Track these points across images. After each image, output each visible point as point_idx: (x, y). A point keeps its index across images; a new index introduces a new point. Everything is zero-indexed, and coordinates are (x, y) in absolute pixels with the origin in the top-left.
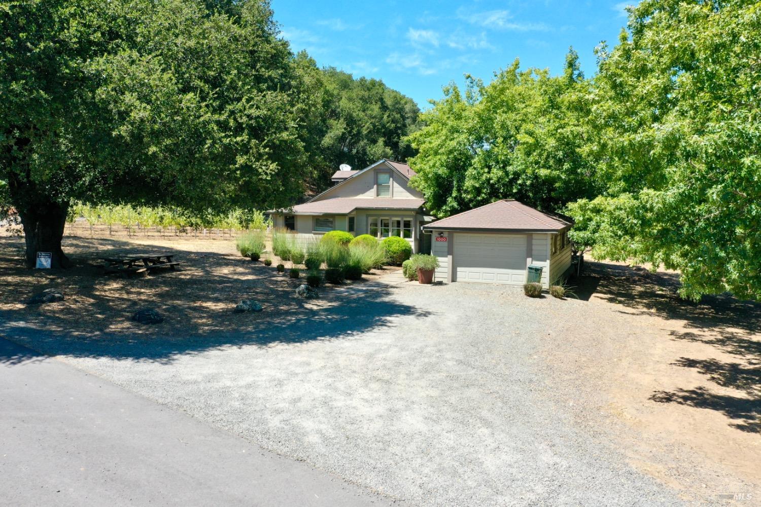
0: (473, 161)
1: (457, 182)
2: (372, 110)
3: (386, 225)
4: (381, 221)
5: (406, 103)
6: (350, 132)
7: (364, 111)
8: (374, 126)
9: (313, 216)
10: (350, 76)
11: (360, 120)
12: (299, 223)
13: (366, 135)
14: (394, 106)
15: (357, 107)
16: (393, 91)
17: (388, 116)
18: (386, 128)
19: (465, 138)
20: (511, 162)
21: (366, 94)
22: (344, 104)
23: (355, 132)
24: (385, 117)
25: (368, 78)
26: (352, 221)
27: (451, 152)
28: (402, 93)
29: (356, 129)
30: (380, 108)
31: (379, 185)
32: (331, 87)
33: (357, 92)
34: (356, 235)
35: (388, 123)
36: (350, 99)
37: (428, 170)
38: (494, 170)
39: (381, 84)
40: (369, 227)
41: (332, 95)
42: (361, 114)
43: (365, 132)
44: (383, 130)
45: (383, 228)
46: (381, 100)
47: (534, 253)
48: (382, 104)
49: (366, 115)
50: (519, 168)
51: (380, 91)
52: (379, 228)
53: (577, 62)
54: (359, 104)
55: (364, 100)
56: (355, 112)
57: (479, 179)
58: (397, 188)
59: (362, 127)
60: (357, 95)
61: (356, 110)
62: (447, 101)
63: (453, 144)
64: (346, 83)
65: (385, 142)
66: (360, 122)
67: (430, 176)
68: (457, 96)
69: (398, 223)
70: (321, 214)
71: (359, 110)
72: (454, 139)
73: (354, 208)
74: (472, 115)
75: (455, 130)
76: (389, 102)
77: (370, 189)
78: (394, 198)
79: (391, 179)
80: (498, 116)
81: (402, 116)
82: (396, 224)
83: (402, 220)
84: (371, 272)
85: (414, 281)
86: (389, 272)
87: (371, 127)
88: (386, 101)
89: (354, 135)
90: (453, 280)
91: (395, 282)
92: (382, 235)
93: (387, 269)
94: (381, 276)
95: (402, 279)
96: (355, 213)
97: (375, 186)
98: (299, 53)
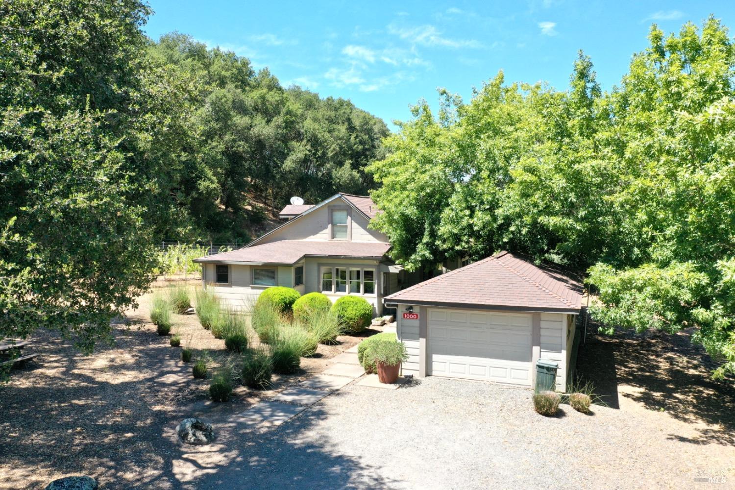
0: (450, 201)
1: (430, 224)
2: (339, 130)
3: (343, 276)
4: (337, 270)
5: (375, 124)
6: (314, 154)
7: (330, 132)
8: (341, 148)
9: (251, 266)
10: (316, 96)
11: (326, 141)
12: (233, 275)
13: (332, 157)
14: (362, 126)
15: (323, 128)
16: (362, 112)
17: (356, 137)
18: (353, 150)
19: (440, 170)
20: (500, 203)
21: (333, 114)
22: (308, 125)
23: (319, 153)
24: (352, 138)
25: (336, 97)
26: (299, 272)
27: (422, 188)
28: (372, 113)
29: (320, 152)
30: (347, 129)
31: (334, 225)
32: (295, 106)
33: (322, 113)
34: (306, 292)
35: (355, 144)
36: (315, 120)
37: (393, 209)
38: (478, 214)
39: (349, 104)
40: (322, 279)
41: (295, 116)
42: (327, 136)
43: (330, 154)
44: (350, 152)
45: (339, 279)
46: (349, 120)
47: (543, 340)
48: (349, 124)
49: (332, 136)
50: (511, 211)
51: (348, 111)
52: (334, 280)
53: (591, 71)
54: (325, 124)
55: (331, 121)
56: (321, 133)
57: (458, 222)
58: (357, 229)
59: (327, 149)
60: (323, 116)
61: (321, 131)
62: (417, 124)
63: (426, 177)
64: (311, 103)
65: (352, 164)
66: (326, 144)
67: (396, 217)
68: (428, 116)
69: (358, 272)
70: (260, 264)
71: (324, 131)
72: (425, 171)
73: (302, 256)
74: (448, 142)
75: (426, 160)
76: (357, 123)
77: (324, 229)
78: (353, 241)
79: (349, 218)
80: (482, 143)
81: (370, 137)
82: (354, 275)
83: (362, 270)
84: (316, 352)
85: (372, 375)
86: (342, 350)
87: (338, 149)
88: (353, 121)
89: (319, 157)
90: (428, 374)
91: (345, 378)
92: (338, 290)
93: (340, 343)
94: (329, 360)
95: (357, 367)
96: (303, 261)
97: (330, 226)
98: (260, 71)
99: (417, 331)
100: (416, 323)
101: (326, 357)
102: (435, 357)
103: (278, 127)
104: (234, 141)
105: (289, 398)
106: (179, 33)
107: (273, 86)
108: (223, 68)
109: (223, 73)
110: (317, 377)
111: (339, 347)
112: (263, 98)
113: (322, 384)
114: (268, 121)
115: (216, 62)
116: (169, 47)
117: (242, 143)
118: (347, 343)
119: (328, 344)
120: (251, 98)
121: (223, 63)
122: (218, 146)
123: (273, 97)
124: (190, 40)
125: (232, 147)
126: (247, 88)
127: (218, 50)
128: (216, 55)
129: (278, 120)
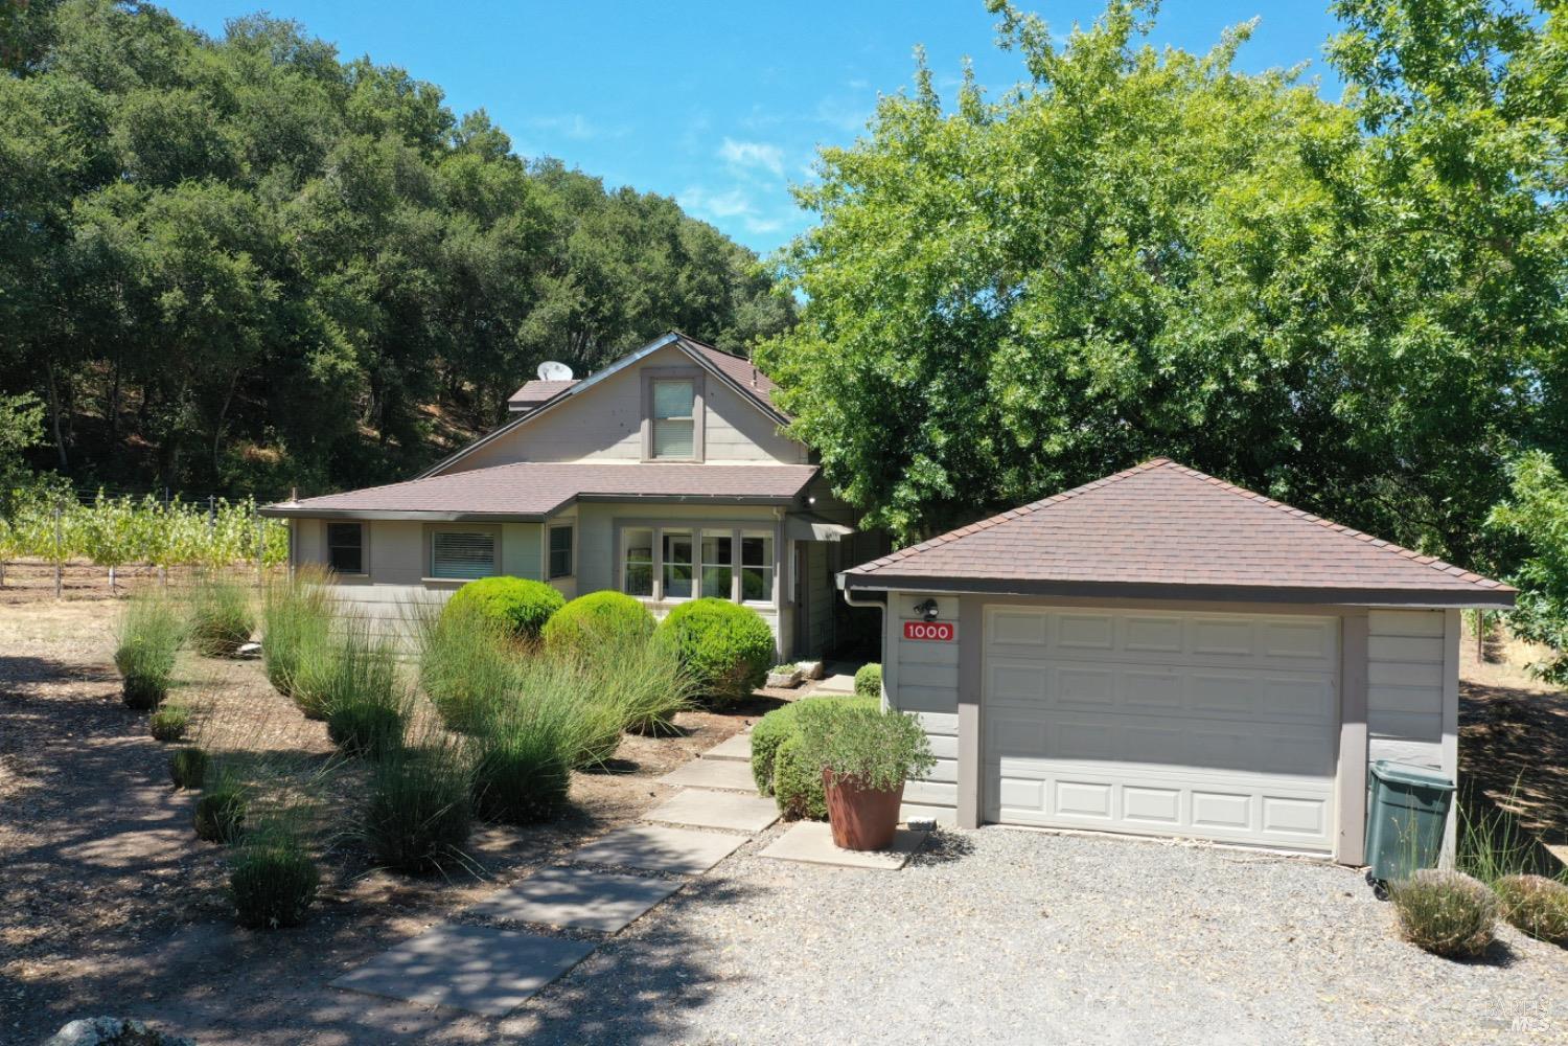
2: (651, 261)
3: (683, 552)
4: (666, 539)
5: (731, 252)
6: (594, 312)
7: (629, 261)
8: (655, 299)
9: (428, 526)
10: (597, 183)
11: (620, 284)
12: (375, 550)
13: (636, 320)
14: (704, 256)
15: (613, 252)
16: (700, 224)
17: (690, 278)
18: (684, 306)
21: (636, 223)
22: (578, 242)
23: (606, 310)
24: (682, 278)
25: (641, 191)
26: (561, 541)
29: (608, 306)
30: (668, 257)
31: (656, 420)
32: (546, 199)
33: (611, 218)
34: (580, 592)
35: (688, 292)
36: (595, 233)
39: (672, 207)
40: (624, 562)
41: (550, 221)
42: (623, 270)
43: (630, 312)
44: (677, 310)
45: (671, 564)
46: (673, 238)
47: (1376, 699)
48: (674, 248)
49: (634, 271)
51: (671, 220)
52: (658, 564)
54: (619, 245)
55: (630, 236)
56: (608, 264)
58: (719, 430)
59: (624, 301)
60: (613, 224)
61: (610, 259)
64: (585, 197)
66: (620, 289)
69: (725, 543)
70: (452, 518)
71: (617, 260)
73: (569, 494)
76: (692, 247)
77: (630, 432)
78: (708, 463)
79: (699, 400)
81: (723, 281)
82: (715, 553)
83: (737, 536)
84: (616, 756)
85: (805, 825)
86: (692, 750)
87: (648, 301)
88: (684, 240)
89: (604, 318)
90: (984, 820)
91: (718, 835)
92: (668, 590)
93: (685, 732)
94: (659, 780)
95: (749, 798)
96: (573, 511)
97: (645, 424)
98: (467, 117)
99: (950, 678)
100: (949, 652)
101: (648, 772)
102: (1008, 765)
103: (508, 241)
104: (402, 266)
105: (555, 915)
106: (272, 17)
107: (496, 149)
108: (377, 103)
109: (377, 113)
110: (642, 837)
111: (683, 743)
112: (471, 175)
113: (664, 862)
114: (484, 229)
115: (361, 89)
116: (245, 47)
117: (420, 272)
118: (707, 731)
119: (649, 734)
120: (444, 175)
121: (377, 91)
122: (358, 278)
123: (494, 175)
124: (299, 35)
125: (398, 281)
126: (437, 153)
127: (367, 62)
128: (361, 75)
129: (510, 225)
